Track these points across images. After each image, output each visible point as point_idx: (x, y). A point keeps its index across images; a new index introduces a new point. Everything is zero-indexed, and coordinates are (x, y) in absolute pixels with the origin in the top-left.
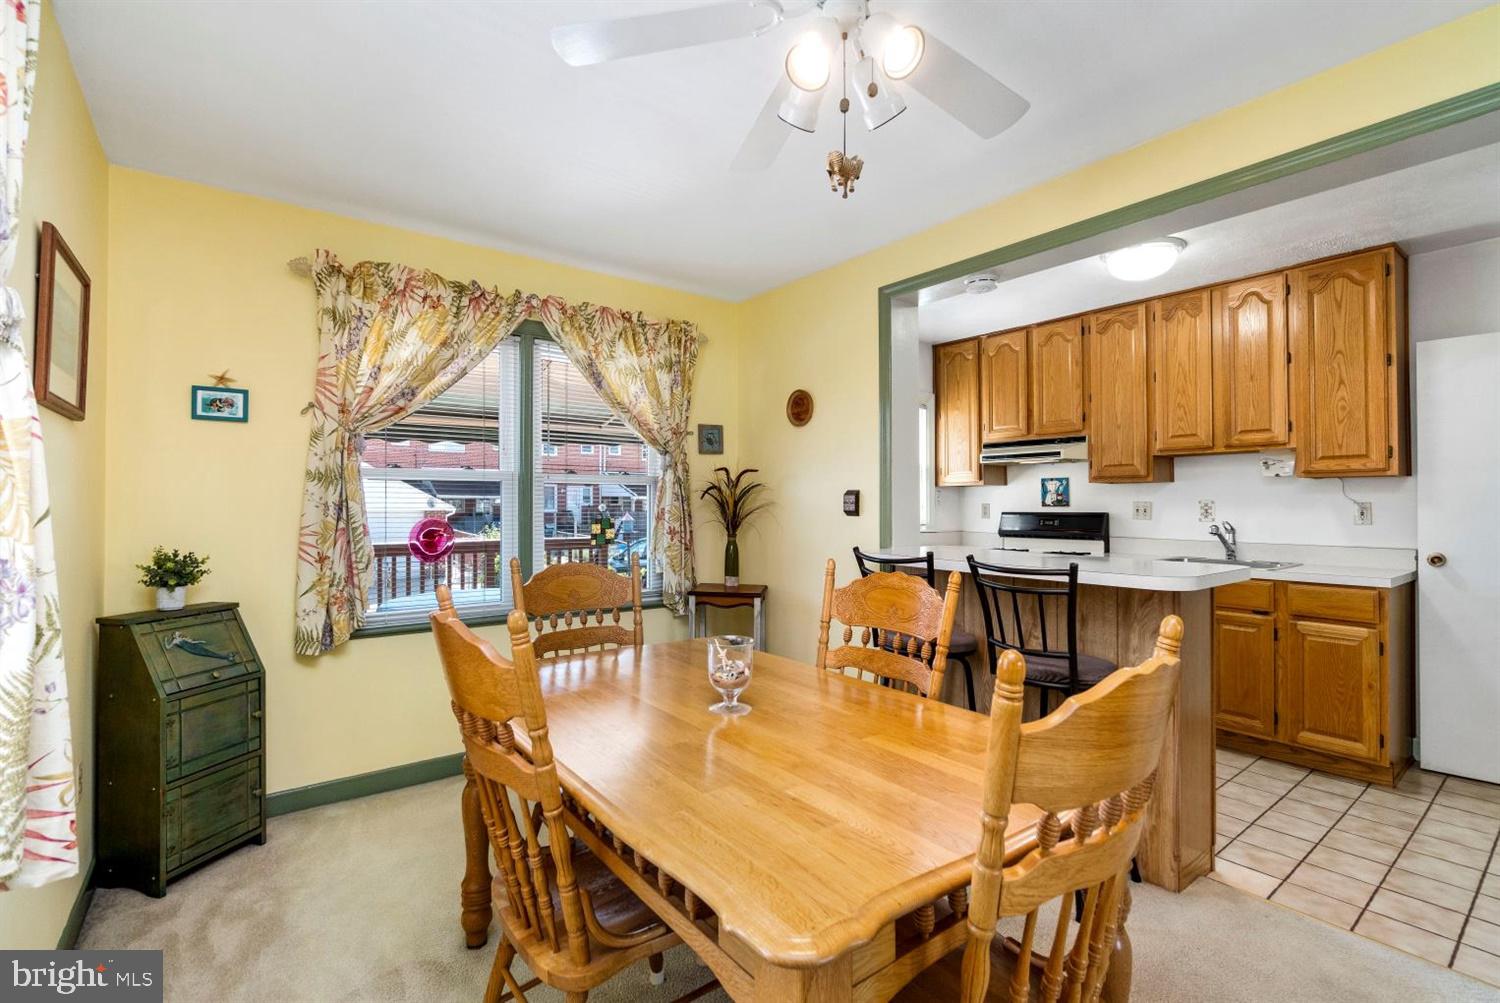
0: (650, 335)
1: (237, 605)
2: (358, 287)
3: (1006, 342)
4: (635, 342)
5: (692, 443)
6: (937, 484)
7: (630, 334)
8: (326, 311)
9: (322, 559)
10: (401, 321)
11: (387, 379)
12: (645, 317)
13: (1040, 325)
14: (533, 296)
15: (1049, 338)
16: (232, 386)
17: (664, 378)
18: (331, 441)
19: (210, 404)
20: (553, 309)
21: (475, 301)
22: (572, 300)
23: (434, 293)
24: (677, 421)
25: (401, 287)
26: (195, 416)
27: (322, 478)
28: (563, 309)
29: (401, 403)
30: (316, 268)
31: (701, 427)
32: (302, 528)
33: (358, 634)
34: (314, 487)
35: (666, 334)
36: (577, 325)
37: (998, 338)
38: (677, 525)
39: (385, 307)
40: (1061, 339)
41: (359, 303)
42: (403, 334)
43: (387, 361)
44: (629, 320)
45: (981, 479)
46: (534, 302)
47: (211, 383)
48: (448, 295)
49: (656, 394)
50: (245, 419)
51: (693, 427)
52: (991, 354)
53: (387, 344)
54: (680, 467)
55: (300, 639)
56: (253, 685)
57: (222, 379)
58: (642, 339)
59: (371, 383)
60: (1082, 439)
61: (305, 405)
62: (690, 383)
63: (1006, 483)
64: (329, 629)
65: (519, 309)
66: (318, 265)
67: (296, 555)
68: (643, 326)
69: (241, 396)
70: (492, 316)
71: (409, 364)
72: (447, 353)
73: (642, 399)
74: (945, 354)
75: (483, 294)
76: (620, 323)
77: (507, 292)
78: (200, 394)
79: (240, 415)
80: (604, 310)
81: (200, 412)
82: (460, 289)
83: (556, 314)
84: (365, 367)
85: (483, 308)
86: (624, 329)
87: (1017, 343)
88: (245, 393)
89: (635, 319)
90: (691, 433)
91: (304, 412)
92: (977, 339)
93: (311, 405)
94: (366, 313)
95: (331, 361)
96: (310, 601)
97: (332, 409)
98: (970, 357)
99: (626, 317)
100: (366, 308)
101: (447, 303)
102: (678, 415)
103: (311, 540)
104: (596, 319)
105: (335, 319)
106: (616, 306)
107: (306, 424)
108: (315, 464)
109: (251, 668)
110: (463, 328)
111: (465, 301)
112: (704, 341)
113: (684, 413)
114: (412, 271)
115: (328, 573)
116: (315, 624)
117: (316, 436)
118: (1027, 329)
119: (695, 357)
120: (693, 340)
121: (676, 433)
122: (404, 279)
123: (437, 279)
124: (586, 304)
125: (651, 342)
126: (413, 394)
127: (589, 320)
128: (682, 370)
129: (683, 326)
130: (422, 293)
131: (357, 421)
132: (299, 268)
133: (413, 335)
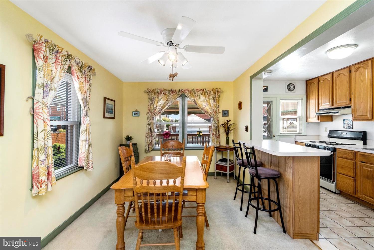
0: (208, 93)
1: (137, 144)
2: (153, 94)
3: (326, 77)
4: (205, 94)
5: (220, 115)
6: (307, 121)
7: (203, 93)
8: (149, 98)
9: (148, 137)
10: (160, 98)
11: (158, 108)
12: (207, 89)
13: (337, 71)
14: (182, 89)
15: (339, 75)
16: (137, 111)
17: (212, 102)
18: (150, 118)
19: (135, 114)
20: (187, 91)
21: (172, 92)
22: (190, 89)
23: (165, 92)
24: (215, 110)
25: (160, 92)
26: (133, 116)
27: (148, 124)
28: (189, 91)
29: (160, 112)
30: (147, 92)
31: (223, 111)
32: (146, 132)
33: (153, 150)
34: (147, 126)
35: (212, 92)
36: (192, 93)
37: (324, 77)
38: (214, 133)
39: (158, 96)
40: (342, 75)
41: (153, 96)
42: (160, 100)
43: (158, 105)
44: (203, 90)
45: (319, 120)
46: (183, 91)
47: (135, 111)
48: (167, 92)
49: (210, 105)
50: (139, 116)
51: (221, 111)
52: (322, 82)
53: (158, 102)
54: (216, 120)
55: (145, 150)
56: (137, 156)
57: (136, 110)
58: (206, 94)
59: (155, 109)
60: (350, 107)
61: (147, 113)
62: (219, 101)
63: (332, 121)
64: (148, 149)
65: (180, 92)
66: (148, 91)
67: (145, 137)
68: (207, 91)
69: (138, 112)
70: (175, 94)
71: (161, 105)
72: (167, 102)
73: (207, 106)
74: (309, 83)
75: (173, 91)
76: (201, 91)
77: (177, 90)
78: (134, 113)
79: (138, 115)
80: (197, 89)
81: (134, 115)
82: (169, 91)
83: (187, 92)
84: (155, 106)
85: (173, 93)
86: (202, 92)
87: (329, 77)
88: (139, 112)
89: (204, 90)
90: (220, 112)
91: (146, 114)
92: (318, 78)
93: (148, 113)
94: (155, 97)
95: (150, 106)
96: (146, 144)
97: (150, 113)
98: (316, 83)
99: (202, 90)
100: (155, 96)
101: (167, 94)
102: (215, 109)
103: (147, 134)
104: (196, 91)
105: (150, 99)
106: (200, 88)
107: (147, 116)
108: (148, 122)
109: (137, 153)
110: (170, 97)
111: (170, 92)
112: (222, 92)
113: (217, 108)
114: (161, 89)
115: (149, 140)
116: (147, 147)
117: (148, 118)
118: (332, 73)
119: (220, 96)
120: (219, 92)
121: (215, 113)
122: (160, 91)
123: (165, 90)
124: (193, 89)
125: (209, 94)
126: (162, 110)
127: (194, 92)
128: (216, 99)
129: (216, 89)
130: (163, 93)
131: (153, 115)
132: (145, 92)
133: (162, 100)
